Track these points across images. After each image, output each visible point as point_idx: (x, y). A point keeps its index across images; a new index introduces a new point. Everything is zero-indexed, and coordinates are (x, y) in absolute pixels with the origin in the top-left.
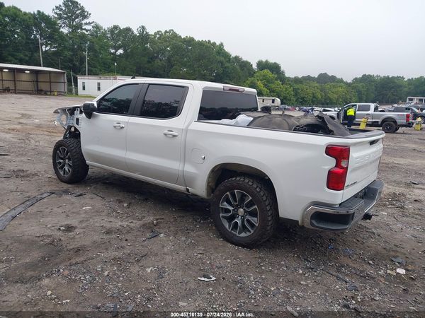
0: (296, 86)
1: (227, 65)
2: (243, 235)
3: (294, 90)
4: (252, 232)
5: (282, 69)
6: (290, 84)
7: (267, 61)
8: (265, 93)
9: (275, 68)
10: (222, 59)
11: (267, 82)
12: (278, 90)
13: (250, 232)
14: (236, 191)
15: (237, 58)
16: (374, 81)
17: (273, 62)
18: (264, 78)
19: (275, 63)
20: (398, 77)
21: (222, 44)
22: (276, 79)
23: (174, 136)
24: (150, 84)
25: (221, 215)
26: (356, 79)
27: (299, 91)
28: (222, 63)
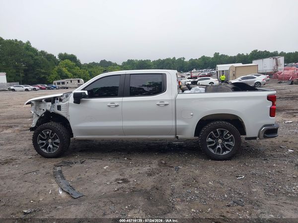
0: (90, 70)
1: (36, 57)
2: (224, 153)
3: (89, 72)
4: (231, 150)
5: (78, 58)
6: (85, 69)
7: (65, 54)
8: (70, 76)
9: (73, 58)
10: (31, 53)
11: (70, 68)
12: (78, 73)
13: (229, 150)
14: (217, 130)
15: (42, 52)
16: (135, 63)
17: (70, 54)
18: (67, 65)
19: (72, 55)
20: (147, 60)
21: (28, 42)
22: (75, 66)
23: (166, 105)
24: (131, 74)
25: (208, 146)
26: (124, 63)
27: (93, 73)
28: (32, 56)
